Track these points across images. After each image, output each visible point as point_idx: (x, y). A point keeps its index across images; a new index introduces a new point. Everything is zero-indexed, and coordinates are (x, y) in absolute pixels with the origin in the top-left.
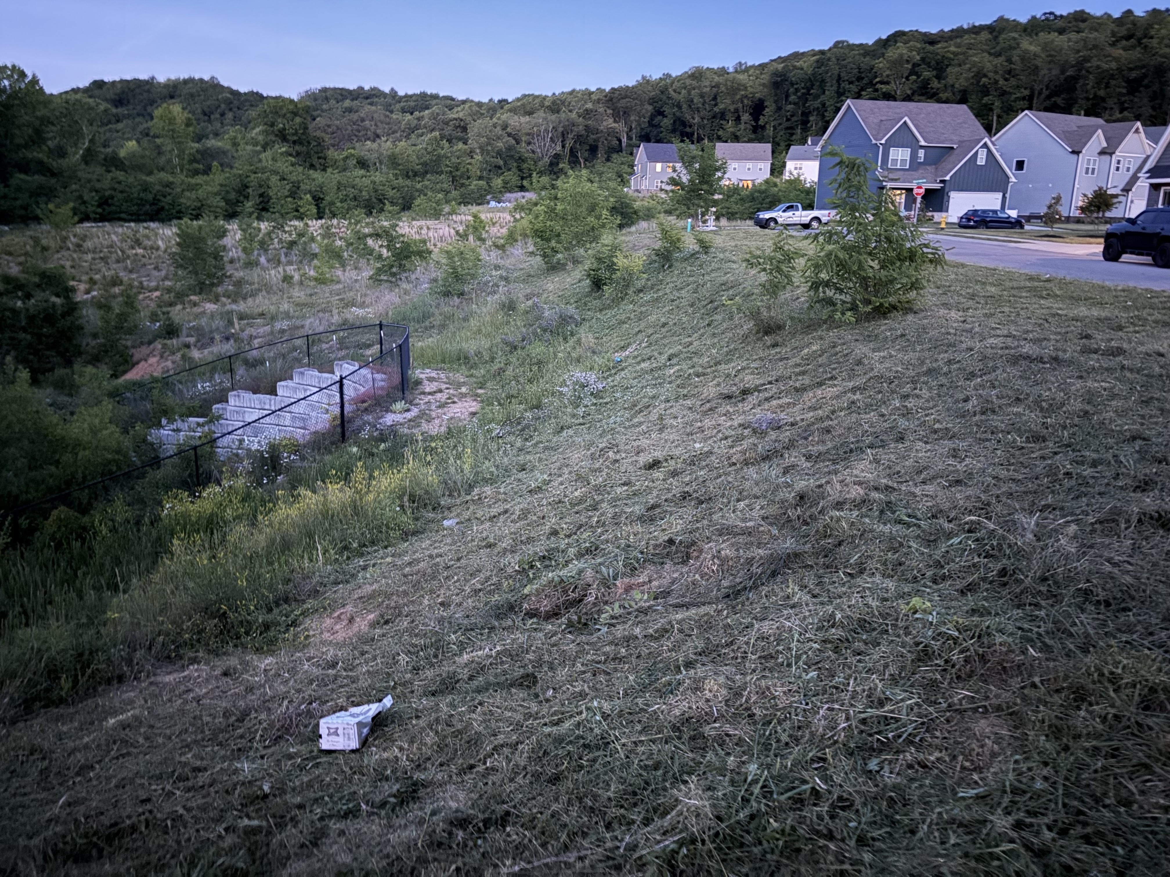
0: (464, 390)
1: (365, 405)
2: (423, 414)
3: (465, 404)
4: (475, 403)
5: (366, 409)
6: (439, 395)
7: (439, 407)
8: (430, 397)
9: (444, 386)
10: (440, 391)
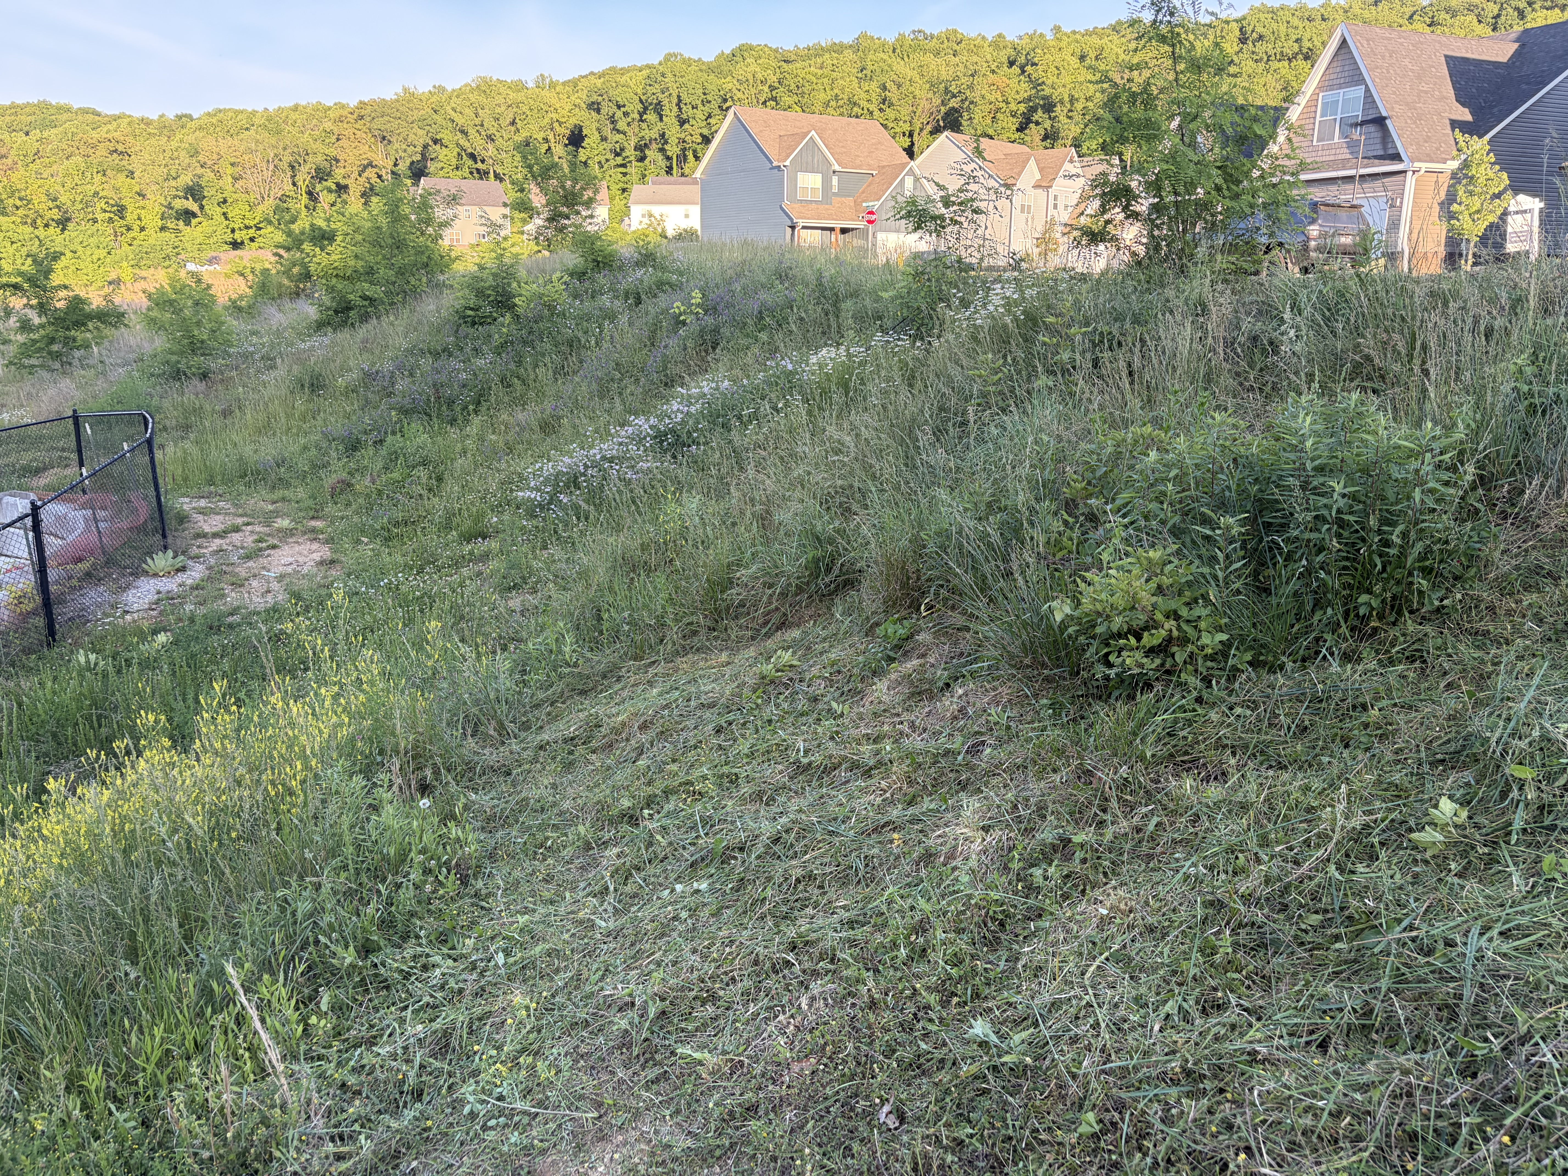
0: (284, 523)
1: (84, 566)
2: (216, 575)
3: (297, 548)
4: (315, 546)
5: (88, 575)
6: (236, 537)
7: (248, 557)
8: (218, 541)
9: (240, 521)
10: (236, 529)
